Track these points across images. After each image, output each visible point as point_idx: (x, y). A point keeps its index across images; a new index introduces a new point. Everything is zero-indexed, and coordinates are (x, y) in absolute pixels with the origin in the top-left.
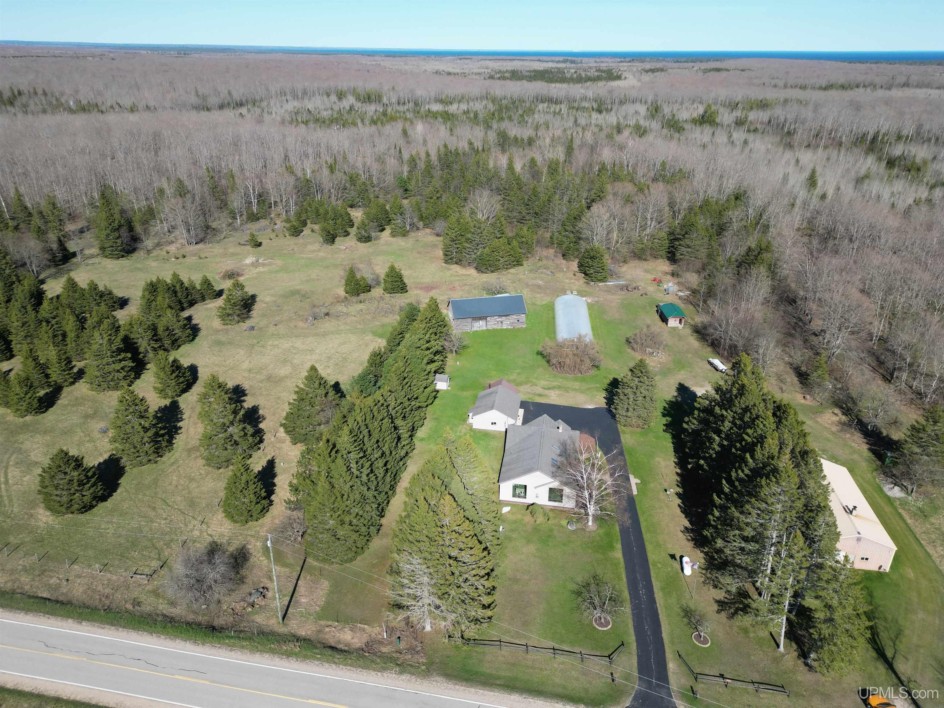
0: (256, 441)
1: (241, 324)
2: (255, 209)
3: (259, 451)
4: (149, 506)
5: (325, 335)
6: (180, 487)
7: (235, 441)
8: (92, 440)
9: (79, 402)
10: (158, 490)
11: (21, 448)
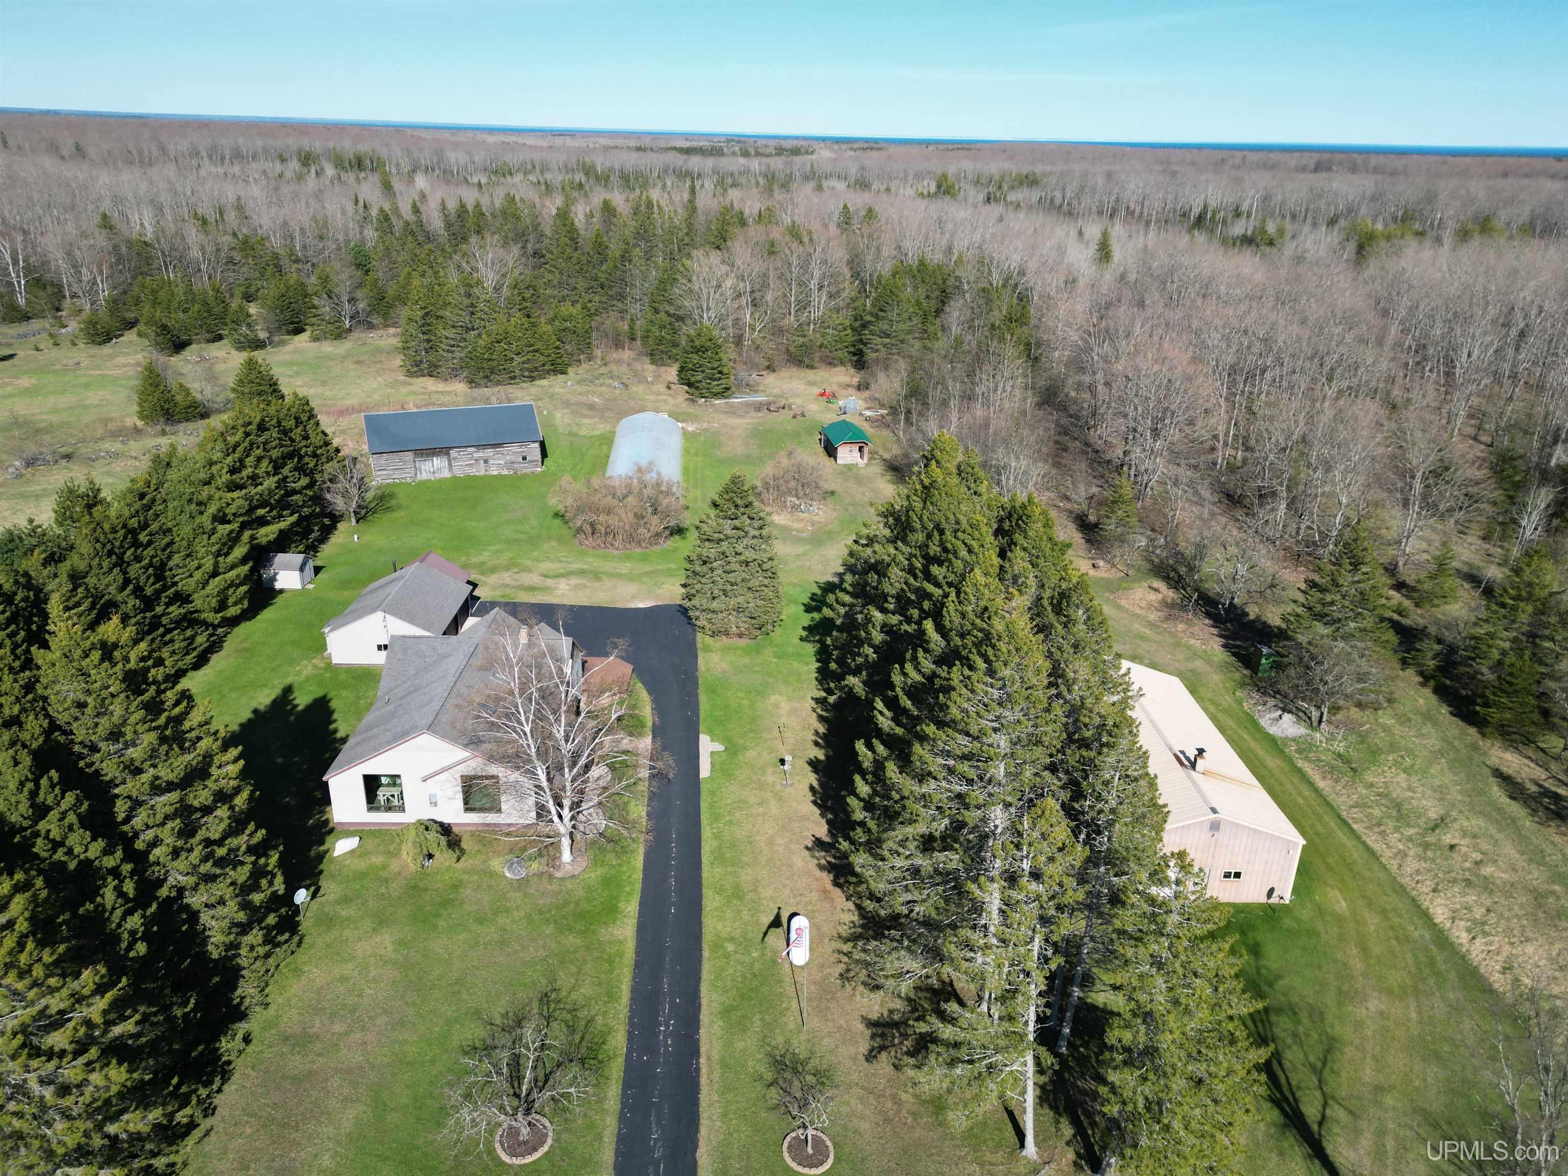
2: (20, 298)
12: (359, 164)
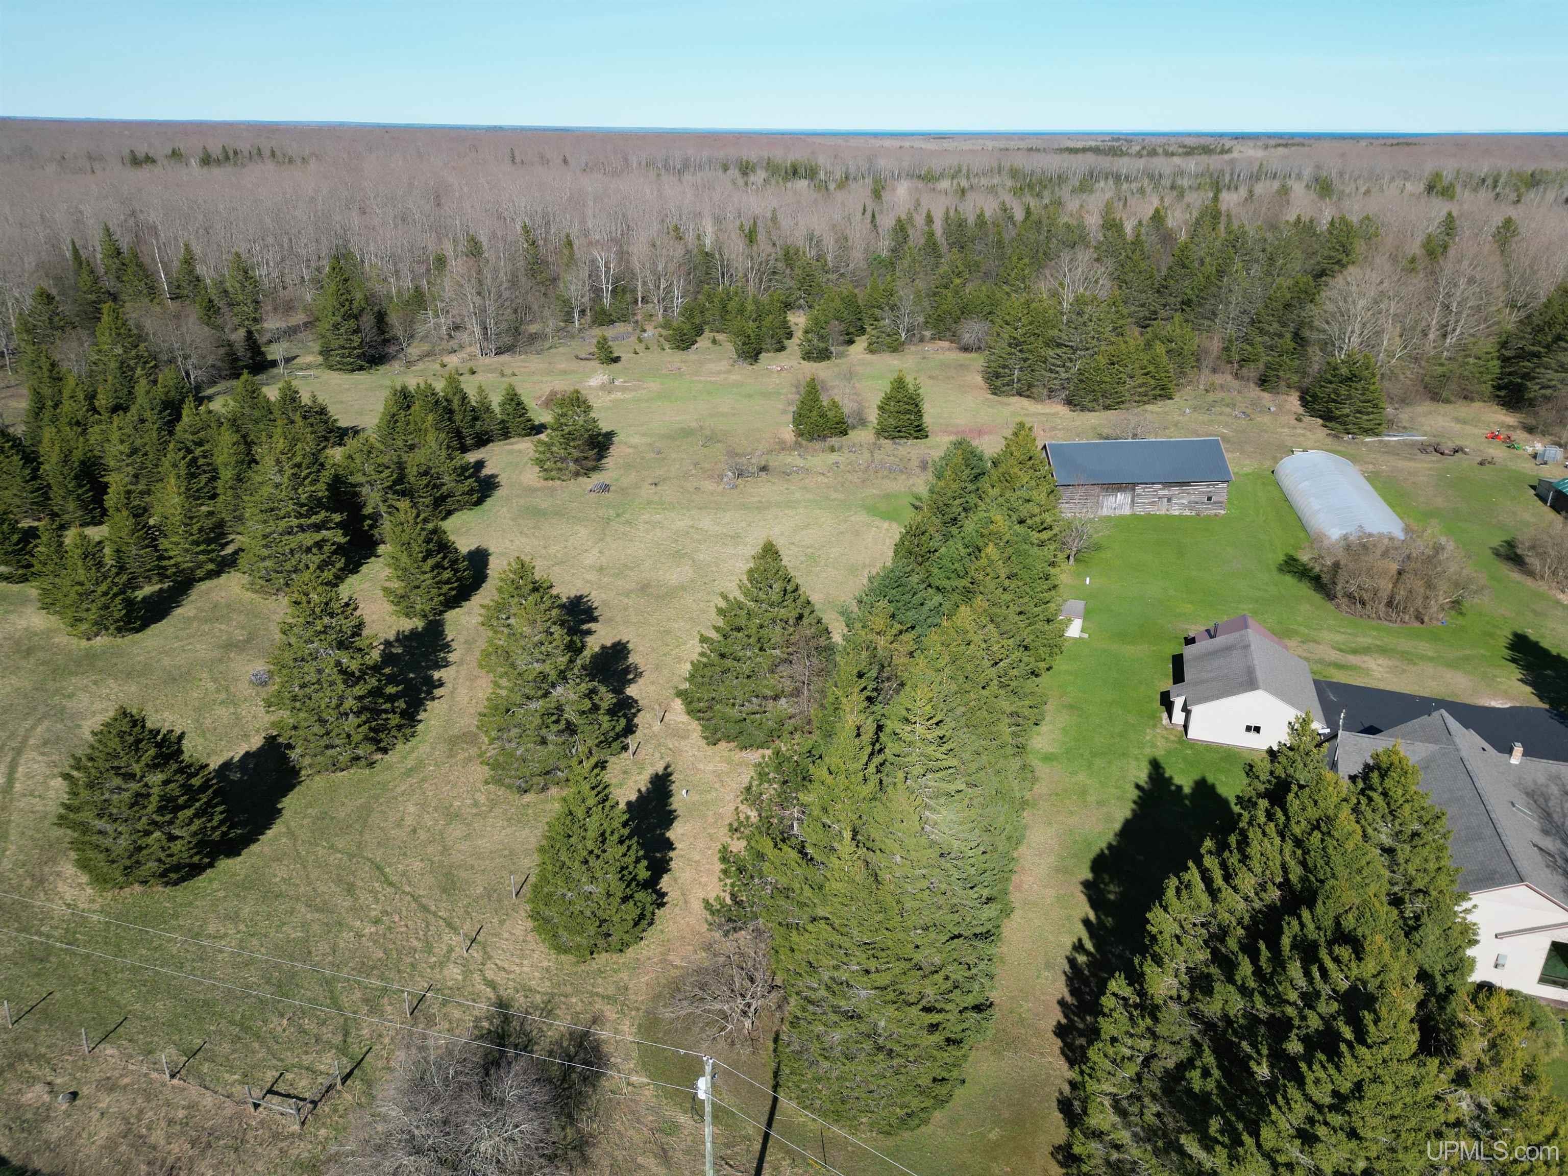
0: (618, 729)
1: (583, 480)
2: (607, 301)
3: (624, 755)
4: (339, 880)
5: (762, 507)
6: (422, 835)
7: (568, 723)
8: (232, 701)
9: (217, 614)
10: (367, 837)
11: (64, 708)
12: (794, 172)
